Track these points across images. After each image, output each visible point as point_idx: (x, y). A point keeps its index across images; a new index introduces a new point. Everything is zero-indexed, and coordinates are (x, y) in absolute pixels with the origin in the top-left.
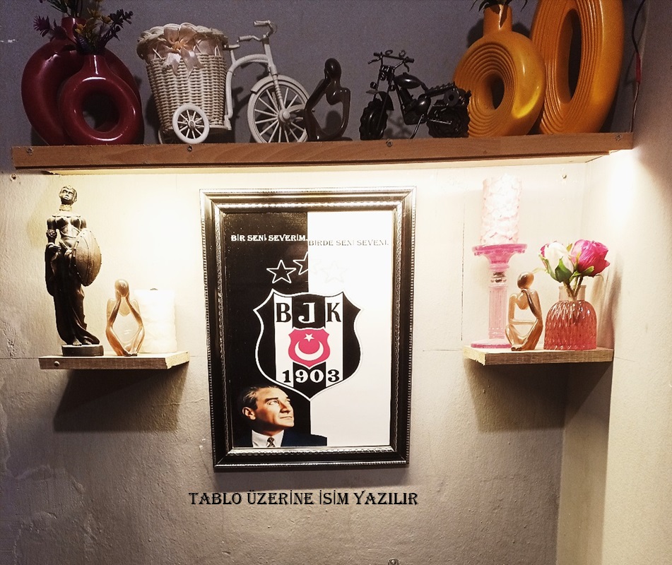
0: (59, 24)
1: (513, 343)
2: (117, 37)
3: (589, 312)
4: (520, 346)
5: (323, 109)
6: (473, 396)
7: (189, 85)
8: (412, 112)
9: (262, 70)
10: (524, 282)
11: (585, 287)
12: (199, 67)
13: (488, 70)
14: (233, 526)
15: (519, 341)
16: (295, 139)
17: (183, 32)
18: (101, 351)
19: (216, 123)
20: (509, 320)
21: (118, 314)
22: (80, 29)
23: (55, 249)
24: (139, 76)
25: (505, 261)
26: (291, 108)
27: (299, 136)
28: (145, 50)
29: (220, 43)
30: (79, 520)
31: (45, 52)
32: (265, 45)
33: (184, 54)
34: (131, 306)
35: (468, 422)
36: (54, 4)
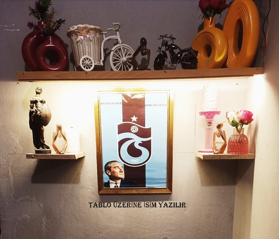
0: (37, 24)
1: (214, 151)
2: (59, 29)
3: (245, 139)
4: (217, 152)
5: (139, 58)
6: (199, 172)
7: (87, 48)
8: (175, 59)
9: (116, 42)
10: (219, 127)
11: (244, 129)
12: (91, 41)
13: (206, 42)
14: (101, 222)
15: (217, 150)
16: (128, 69)
17: (85, 28)
18: (50, 152)
19: (97, 63)
20: (213, 142)
21: (57, 137)
22: (45, 26)
23: (33, 112)
24: (67, 43)
25: (212, 118)
26: (127, 57)
27: (130, 68)
28: (70, 34)
29: (100, 31)
30: (40, 218)
31: (31, 35)
32: (117, 32)
33: (85, 36)
34: (62, 134)
35: (197, 182)
36: (35, 16)
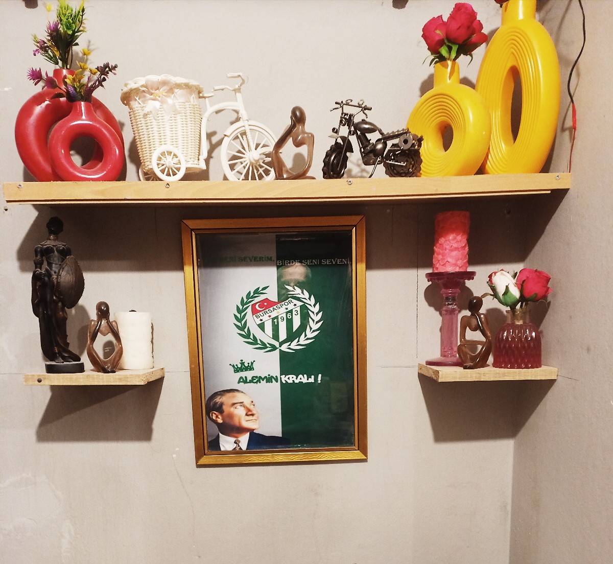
0: (51, 74)
1: (465, 361)
2: (102, 86)
3: (534, 334)
4: (471, 364)
5: (288, 152)
7: (168, 128)
8: (371, 155)
9: (235, 116)
10: (474, 306)
12: (176, 112)
13: (439, 117)
15: (470, 360)
16: (263, 177)
17: (164, 83)
18: (82, 368)
19: (192, 162)
20: (461, 341)
21: (99, 334)
22: (70, 80)
23: (41, 274)
24: (122, 120)
26: (261, 150)
27: (268, 175)
28: (128, 98)
29: (196, 91)
31: (37, 99)
32: (237, 94)
33: (163, 101)
34: (110, 327)
36: (46, 56)
